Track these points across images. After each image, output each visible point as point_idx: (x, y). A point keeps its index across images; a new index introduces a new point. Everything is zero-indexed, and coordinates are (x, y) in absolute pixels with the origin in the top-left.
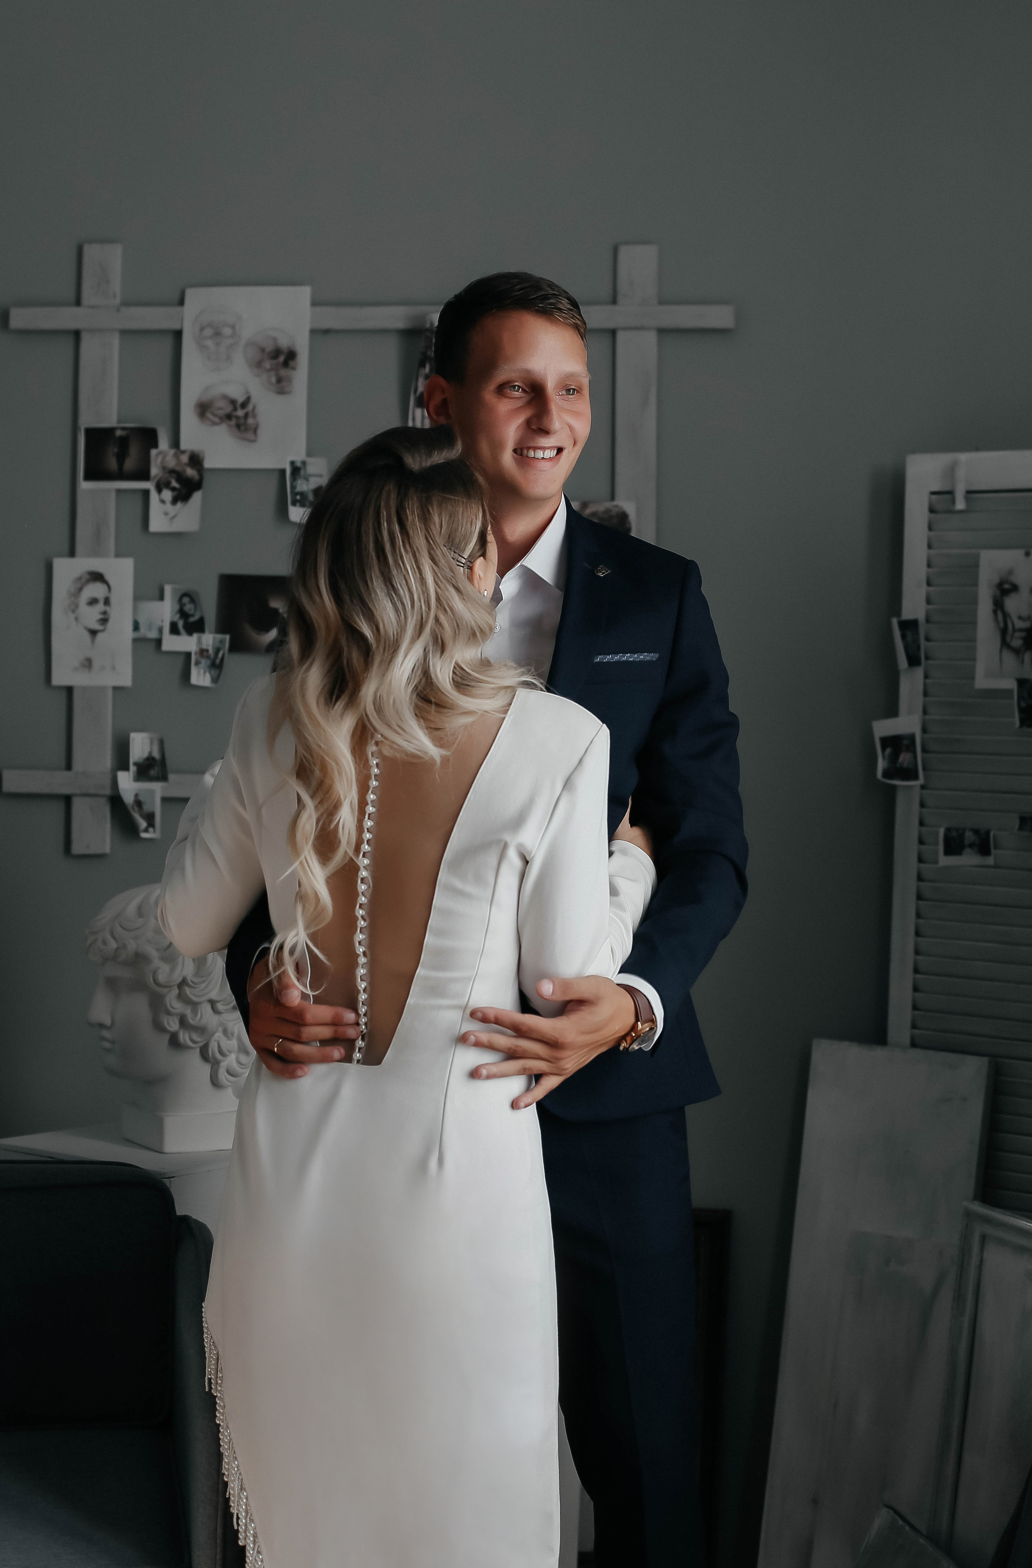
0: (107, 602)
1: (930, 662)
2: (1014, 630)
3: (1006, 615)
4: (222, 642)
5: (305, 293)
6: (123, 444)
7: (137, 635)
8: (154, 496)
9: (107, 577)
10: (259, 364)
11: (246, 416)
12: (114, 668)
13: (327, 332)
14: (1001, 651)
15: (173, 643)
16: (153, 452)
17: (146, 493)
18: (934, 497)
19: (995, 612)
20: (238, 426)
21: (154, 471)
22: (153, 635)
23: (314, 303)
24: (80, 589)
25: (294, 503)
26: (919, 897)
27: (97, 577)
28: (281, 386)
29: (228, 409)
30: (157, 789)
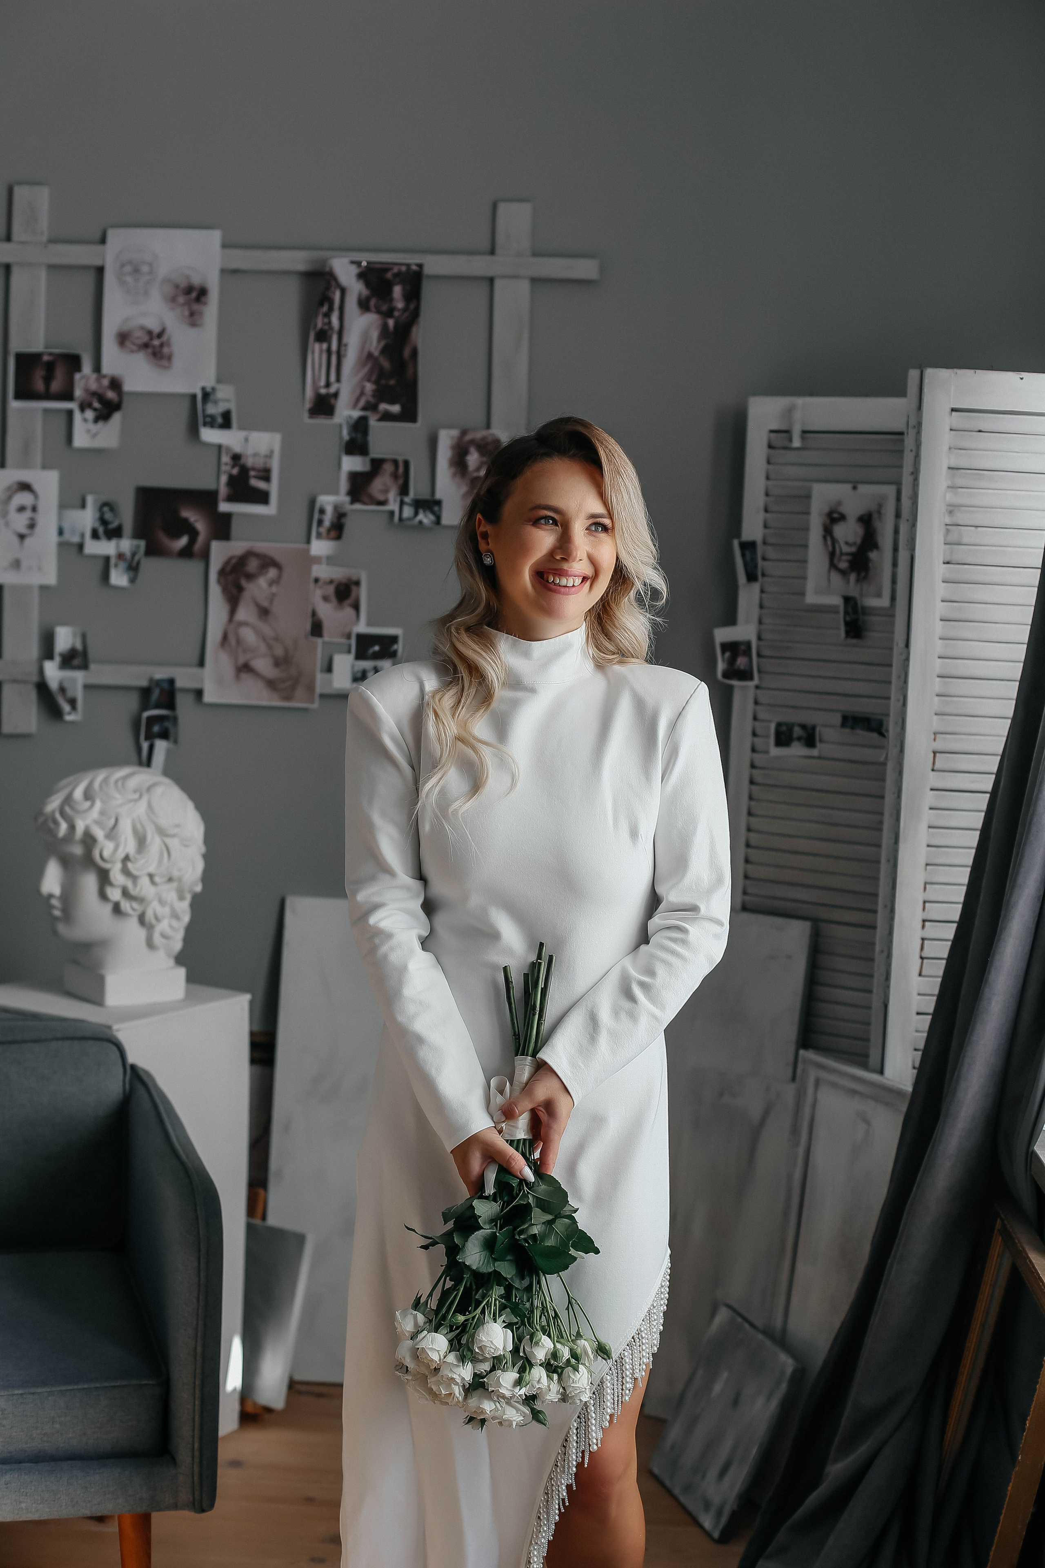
0: (34, 509)
1: (766, 579)
2: (842, 554)
3: (834, 541)
4: (138, 547)
5: (216, 236)
6: (50, 368)
7: (61, 539)
8: (77, 416)
9: (36, 486)
10: (173, 299)
11: (162, 345)
12: (40, 569)
13: (235, 272)
14: (829, 572)
16: (77, 376)
17: (70, 413)
18: (773, 435)
19: (825, 538)
20: (154, 354)
21: (78, 392)
22: (76, 539)
23: (225, 246)
24: (9, 498)
25: (205, 424)
26: (752, 782)
27: (25, 487)
28: (193, 319)
29: (146, 338)
30: (78, 677)
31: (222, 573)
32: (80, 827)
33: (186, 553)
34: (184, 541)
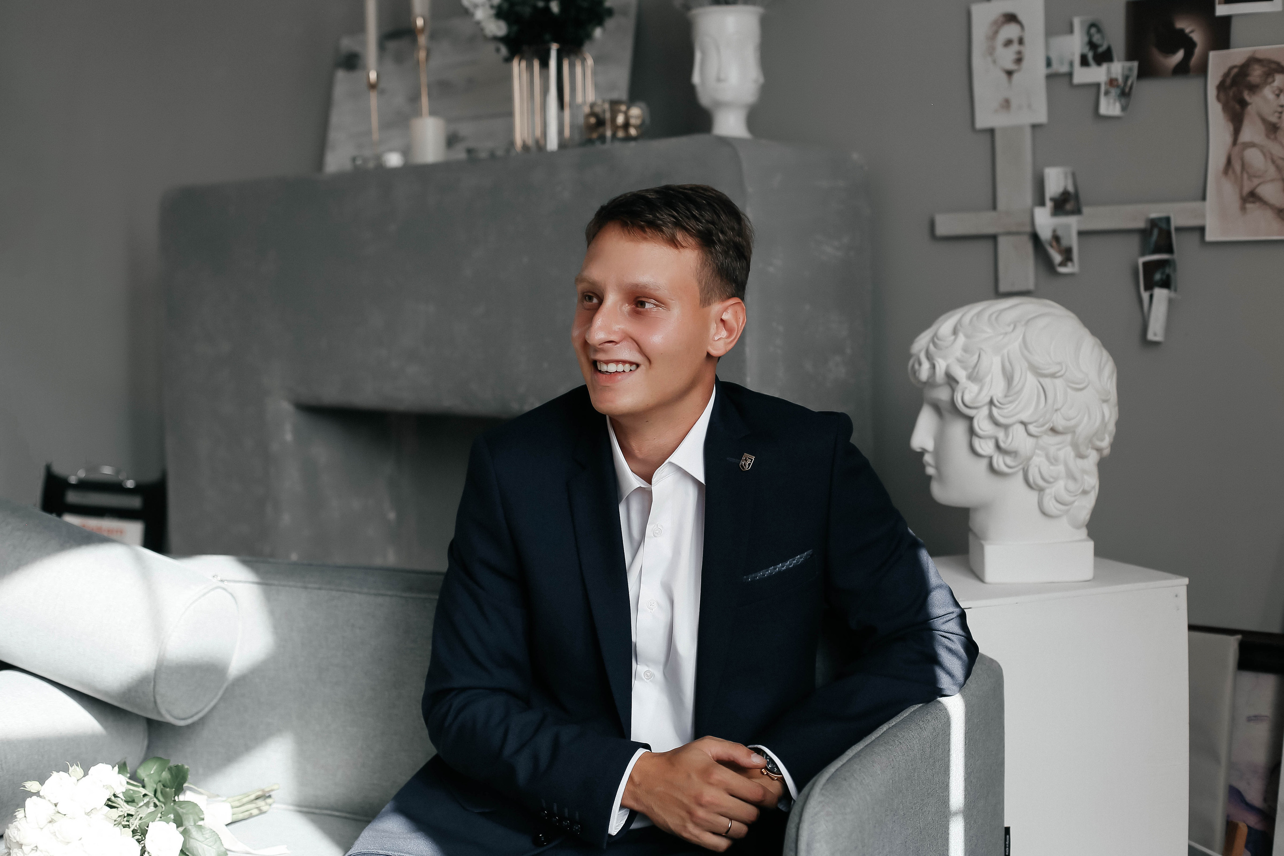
0: (1021, 41)
4: (1130, 69)
7: (1051, 71)
9: (1021, 17)
12: (1029, 106)
15: (1083, 76)
22: (1064, 69)
24: (996, 32)
27: (1011, 18)
30: (1071, 224)
31: (1221, 87)
32: (941, 366)
33: (1182, 70)
34: (1180, 55)
